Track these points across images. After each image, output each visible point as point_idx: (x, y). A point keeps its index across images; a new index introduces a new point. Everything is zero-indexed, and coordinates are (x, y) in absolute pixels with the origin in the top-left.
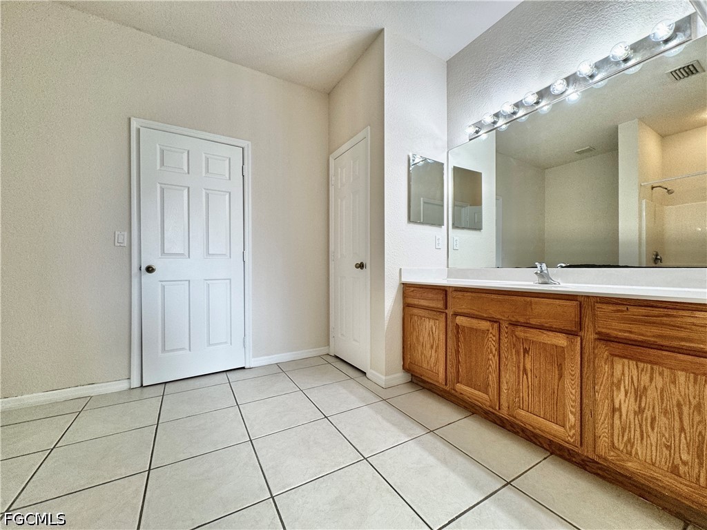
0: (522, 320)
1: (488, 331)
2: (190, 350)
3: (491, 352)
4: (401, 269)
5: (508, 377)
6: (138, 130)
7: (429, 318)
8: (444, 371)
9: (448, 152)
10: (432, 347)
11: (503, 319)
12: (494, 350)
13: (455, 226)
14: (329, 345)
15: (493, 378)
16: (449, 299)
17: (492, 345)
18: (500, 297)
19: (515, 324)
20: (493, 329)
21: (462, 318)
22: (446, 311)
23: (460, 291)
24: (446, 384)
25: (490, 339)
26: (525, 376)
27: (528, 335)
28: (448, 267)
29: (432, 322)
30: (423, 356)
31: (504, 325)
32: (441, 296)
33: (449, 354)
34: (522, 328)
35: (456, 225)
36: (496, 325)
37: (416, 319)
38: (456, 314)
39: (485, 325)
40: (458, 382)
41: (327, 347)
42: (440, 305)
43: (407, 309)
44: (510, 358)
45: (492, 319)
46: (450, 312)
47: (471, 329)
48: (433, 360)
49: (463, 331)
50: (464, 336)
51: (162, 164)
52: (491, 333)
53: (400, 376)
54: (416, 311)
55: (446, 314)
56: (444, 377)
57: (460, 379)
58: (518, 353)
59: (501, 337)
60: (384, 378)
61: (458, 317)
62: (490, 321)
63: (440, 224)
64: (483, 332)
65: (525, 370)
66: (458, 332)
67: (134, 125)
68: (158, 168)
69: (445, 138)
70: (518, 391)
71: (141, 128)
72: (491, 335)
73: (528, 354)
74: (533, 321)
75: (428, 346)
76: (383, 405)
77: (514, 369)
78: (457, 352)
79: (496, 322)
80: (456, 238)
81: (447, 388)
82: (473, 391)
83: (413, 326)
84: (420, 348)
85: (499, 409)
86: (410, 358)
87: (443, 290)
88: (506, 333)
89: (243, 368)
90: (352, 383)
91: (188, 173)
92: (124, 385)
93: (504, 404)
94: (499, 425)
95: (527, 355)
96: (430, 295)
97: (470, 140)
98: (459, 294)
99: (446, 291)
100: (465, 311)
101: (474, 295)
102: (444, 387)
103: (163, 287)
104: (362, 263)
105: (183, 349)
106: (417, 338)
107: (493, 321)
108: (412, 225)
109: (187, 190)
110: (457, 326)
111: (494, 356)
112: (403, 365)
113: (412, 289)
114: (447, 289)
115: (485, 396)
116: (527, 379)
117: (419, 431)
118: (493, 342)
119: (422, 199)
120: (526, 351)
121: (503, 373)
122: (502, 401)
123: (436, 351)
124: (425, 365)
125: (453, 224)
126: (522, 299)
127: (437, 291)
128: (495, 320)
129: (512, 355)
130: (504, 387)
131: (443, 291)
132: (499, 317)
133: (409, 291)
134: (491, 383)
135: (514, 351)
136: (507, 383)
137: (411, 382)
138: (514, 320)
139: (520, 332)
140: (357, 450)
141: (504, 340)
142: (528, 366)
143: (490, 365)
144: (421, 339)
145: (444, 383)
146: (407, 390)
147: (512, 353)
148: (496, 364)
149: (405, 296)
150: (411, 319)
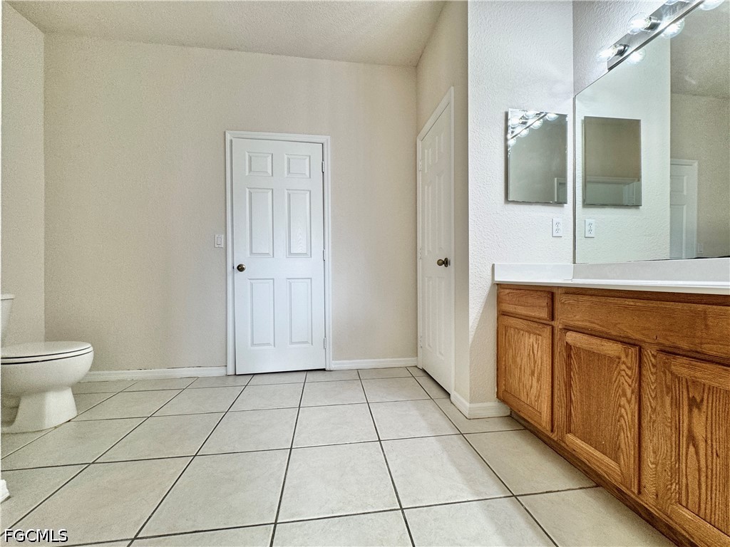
0: (684, 345)
1: (620, 358)
2: (274, 346)
3: (624, 394)
4: (493, 265)
5: (657, 444)
6: (231, 141)
7: (529, 333)
8: (549, 410)
9: (574, 99)
10: (533, 373)
11: (648, 340)
12: (629, 392)
13: (587, 204)
14: (417, 356)
15: (627, 439)
16: (558, 305)
17: (626, 382)
18: (640, 303)
19: (671, 352)
20: (627, 356)
21: (574, 334)
22: (553, 323)
23: (574, 293)
24: (552, 431)
25: (623, 373)
26: (692, 449)
27: (698, 374)
28: (574, 263)
29: (533, 338)
30: (521, 384)
31: (649, 352)
32: (544, 302)
33: (556, 386)
34: (685, 360)
35: (588, 202)
36: (632, 350)
37: (513, 332)
38: (567, 329)
39: (611, 349)
40: (569, 431)
41: (415, 358)
42: (544, 314)
43: (502, 318)
44: (660, 411)
45: (626, 340)
46: (558, 324)
47: (590, 353)
48: (534, 391)
49: (578, 355)
50: (579, 363)
51: (250, 170)
52: (624, 363)
53: (491, 407)
54: (512, 321)
55: (553, 327)
56: (549, 418)
57: (572, 426)
58: (676, 404)
59: (644, 372)
60: (468, 405)
61: (569, 334)
62: (622, 342)
63: (561, 202)
64: (611, 359)
65: (692, 439)
66: (569, 356)
67: (228, 137)
68: (247, 174)
69: (571, 79)
70: (676, 472)
71: (233, 139)
72: (623, 367)
73: (699, 409)
74: (711, 349)
75: (528, 372)
76: (457, 441)
77: (668, 430)
78: (569, 386)
79: (634, 345)
80: (588, 221)
81: (554, 437)
82: (591, 450)
83: (509, 341)
84: (517, 373)
85: (639, 492)
86: (505, 385)
87: (549, 292)
88: (654, 366)
89: (324, 370)
90: (429, 405)
91: (272, 175)
92: (220, 372)
93: (650, 488)
94: (644, 519)
95: (695, 411)
96: (530, 300)
97: (610, 69)
98: (571, 299)
99: (553, 294)
100: (580, 324)
101: (594, 299)
102: (549, 434)
103: (252, 284)
104: (446, 259)
105: (269, 344)
106: (514, 358)
107: (627, 342)
108: (511, 206)
109: (271, 192)
110: (569, 347)
111: (629, 402)
112: (497, 393)
113: (507, 291)
114: (554, 291)
115: (613, 464)
116: (697, 453)
117: (494, 490)
118: (627, 378)
119: (556, 179)
120: (694, 404)
121: (646, 434)
122: (644, 482)
123: (538, 380)
124: (523, 398)
125: (584, 201)
126: (686, 306)
127: (539, 293)
128: (631, 342)
129: (663, 405)
130: (649, 458)
131: (550, 294)
132: (638, 336)
133: (504, 292)
134: (623, 446)
135: (668, 400)
136: (654, 452)
137: (510, 416)
138: (667, 343)
139: (681, 367)
140: (397, 493)
141: (649, 377)
142: (700, 432)
143: (622, 416)
144: (518, 359)
145: (549, 428)
146: (500, 426)
147: (663, 402)
148: (633, 415)
149: (499, 301)
150: (506, 331)
